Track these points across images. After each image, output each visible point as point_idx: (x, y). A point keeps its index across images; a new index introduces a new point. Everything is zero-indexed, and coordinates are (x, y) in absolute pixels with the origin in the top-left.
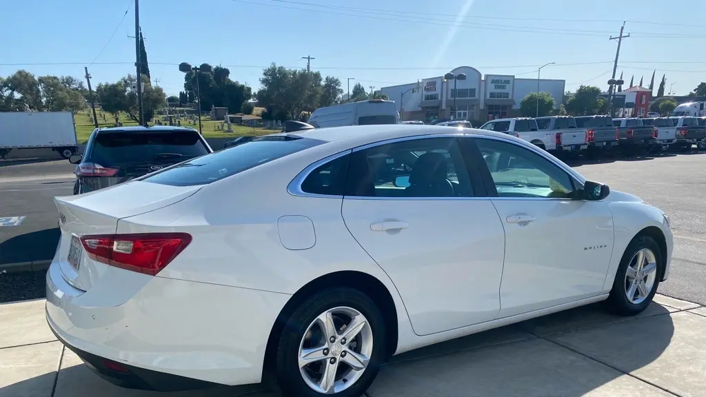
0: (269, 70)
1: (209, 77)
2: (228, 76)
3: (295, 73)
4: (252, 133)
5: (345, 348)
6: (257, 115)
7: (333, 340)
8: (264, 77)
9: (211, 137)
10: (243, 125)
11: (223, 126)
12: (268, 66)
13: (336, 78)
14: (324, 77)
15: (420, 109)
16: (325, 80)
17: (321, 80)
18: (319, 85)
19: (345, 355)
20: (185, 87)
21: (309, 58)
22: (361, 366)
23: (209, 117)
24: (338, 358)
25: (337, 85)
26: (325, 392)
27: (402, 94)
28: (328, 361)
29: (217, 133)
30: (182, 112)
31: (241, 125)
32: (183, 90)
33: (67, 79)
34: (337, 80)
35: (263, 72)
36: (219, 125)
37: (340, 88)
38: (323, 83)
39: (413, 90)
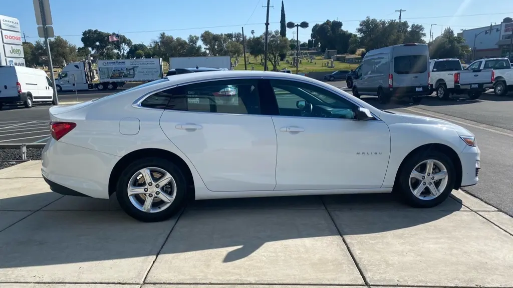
0: (364, 21)
1: (328, 28)
2: (341, 27)
3: (384, 23)
4: (347, 68)
5: (159, 190)
6: (359, 55)
7: (157, 186)
8: (359, 27)
9: (318, 71)
10: (346, 62)
11: (328, 63)
12: (364, 19)
13: (420, 25)
14: (410, 24)
15: (497, 47)
16: (411, 27)
17: (408, 27)
18: (406, 31)
19: (159, 194)
20: (311, 36)
21: (401, 11)
22: (169, 201)
23: (324, 57)
24: (154, 195)
25: (421, 30)
26: (144, 211)
27: (476, 36)
28: (147, 195)
29: (324, 68)
30: (306, 54)
31: (344, 62)
32: (310, 38)
33: (238, 34)
34: (421, 26)
35: (359, 23)
36: (326, 63)
37: (423, 32)
38: (409, 29)
39: (486, 32)
